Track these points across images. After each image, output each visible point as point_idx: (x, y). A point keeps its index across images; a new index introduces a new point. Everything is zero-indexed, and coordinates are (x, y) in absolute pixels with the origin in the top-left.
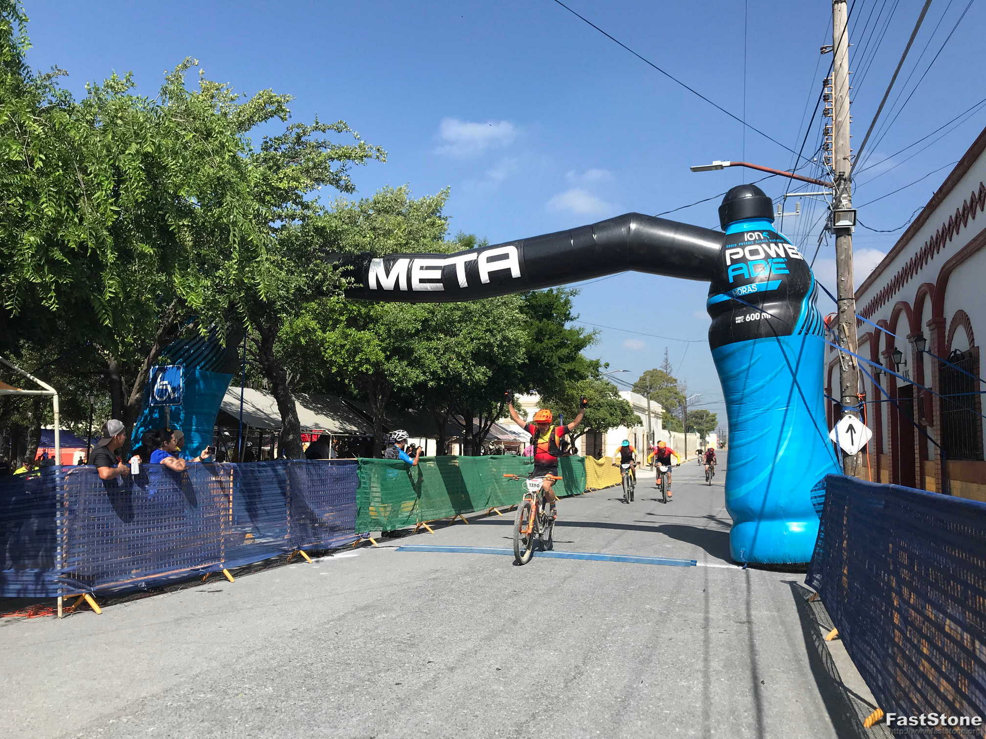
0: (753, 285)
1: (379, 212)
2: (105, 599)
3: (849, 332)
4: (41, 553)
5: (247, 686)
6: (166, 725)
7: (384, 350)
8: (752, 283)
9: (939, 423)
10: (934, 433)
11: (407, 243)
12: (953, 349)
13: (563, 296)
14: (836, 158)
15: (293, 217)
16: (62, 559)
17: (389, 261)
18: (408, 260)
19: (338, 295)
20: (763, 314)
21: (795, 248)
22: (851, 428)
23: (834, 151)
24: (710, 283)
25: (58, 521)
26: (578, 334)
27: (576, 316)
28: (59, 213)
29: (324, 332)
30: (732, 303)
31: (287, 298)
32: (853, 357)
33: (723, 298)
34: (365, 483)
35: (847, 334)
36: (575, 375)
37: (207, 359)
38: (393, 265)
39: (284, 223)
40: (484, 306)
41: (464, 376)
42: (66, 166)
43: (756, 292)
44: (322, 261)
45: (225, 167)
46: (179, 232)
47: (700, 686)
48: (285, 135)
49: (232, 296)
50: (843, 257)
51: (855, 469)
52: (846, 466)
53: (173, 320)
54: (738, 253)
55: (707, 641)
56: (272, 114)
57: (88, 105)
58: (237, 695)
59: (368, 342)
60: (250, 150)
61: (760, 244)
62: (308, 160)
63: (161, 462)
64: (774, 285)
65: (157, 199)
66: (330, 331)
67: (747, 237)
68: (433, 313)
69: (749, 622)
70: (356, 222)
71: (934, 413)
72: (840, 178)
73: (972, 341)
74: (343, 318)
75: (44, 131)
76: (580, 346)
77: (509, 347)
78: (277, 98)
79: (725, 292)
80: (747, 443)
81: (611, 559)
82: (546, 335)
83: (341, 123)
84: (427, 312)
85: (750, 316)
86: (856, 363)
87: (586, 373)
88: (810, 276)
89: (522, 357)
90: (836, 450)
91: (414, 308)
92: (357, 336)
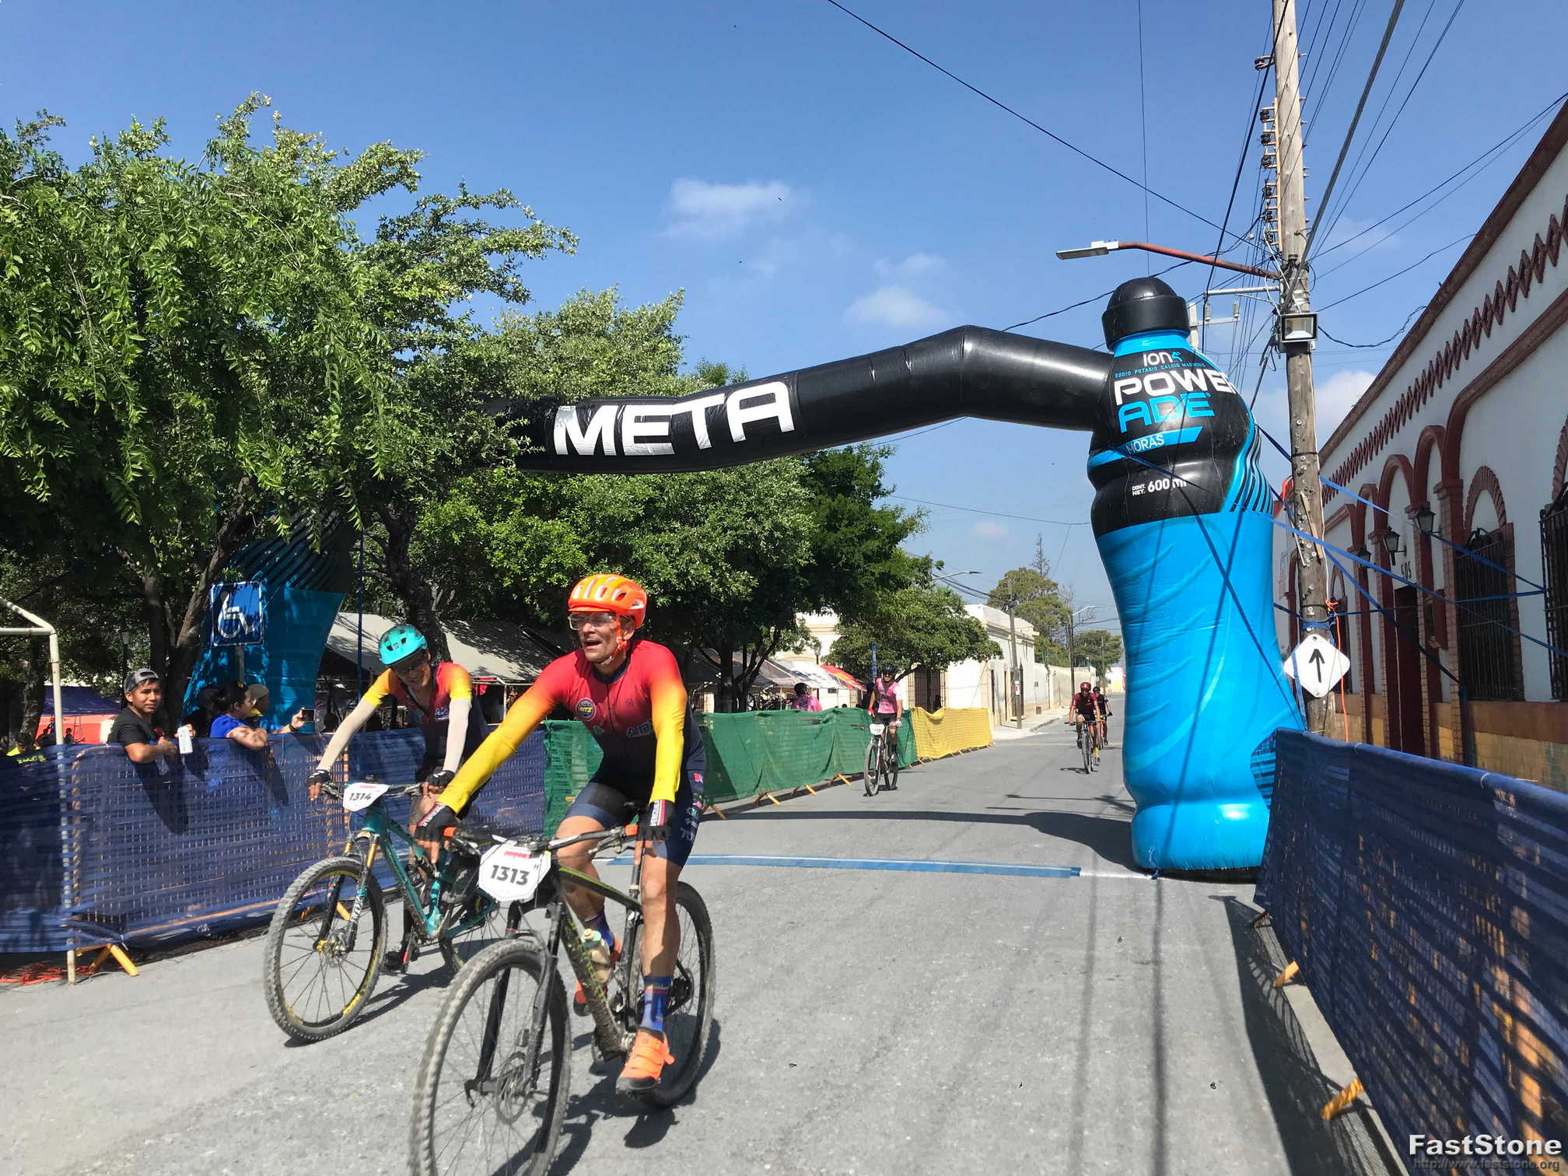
0: (1158, 435)
1: (567, 333)
2: (144, 952)
3: (1311, 505)
4: (39, 884)
5: (363, 1081)
6: (232, 1145)
7: (586, 549)
8: (1157, 431)
9: (1455, 642)
10: (1449, 660)
11: (613, 381)
12: (1474, 529)
13: (868, 458)
14: (1283, 233)
15: (431, 344)
16: (72, 890)
17: (586, 410)
18: (616, 407)
19: (506, 465)
20: (1175, 480)
21: (1224, 376)
22: (1317, 655)
23: (1280, 222)
24: (1091, 433)
25: (64, 833)
26: (895, 517)
27: (890, 488)
28: (47, 346)
29: (490, 522)
30: (1126, 464)
31: (424, 471)
32: (1318, 546)
33: (1111, 456)
34: (557, 760)
35: (1308, 509)
36: (891, 582)
37: (301, 571)
38: (592, 415)
39: (417, 353)
40: (742, 476)
41: (714, 587)
42: (57, 272)
43: (1163, 447)
44: (478, 411)
45: (314, 269)
46: (245, 371)
47: (1073, 1063)
48: (415, 215)
49: (331, 472)
50: (1298, 388)
51: (1324, 718)
52: (1311, 715)
53: (244, 511)
54: (1133, 386)
55: (1088, 992)
56: (393, 181)
57: (88, 174)
58: (348, 1095)
59: (560, 536)
60: (355, 241)
61: (1167, 371)
62: (453, 253)
63: (228, 736)
64: (1191, 435)
65: (207, 320)
66: (498, 521)
67: (1147, 360)
68: (662, 489)
69: (1157, 962)
70: (532, 350)
71: (1449, 628)
72: (1291, 264)
73: (1502, 514)
74: (519, 501)
75: (20, 218)
76: (898, 534)
77: (786, 539)
78: (399, 156)
79: (1114, 448)
80: (1155, 683)
81: (946, 869)
82: (844, 519)
83: (503, 192)
84: (652, 488)
85: (1154, 484)
86: (1322, 554)
87: (908, 578)
88: (1247, 419)
89: (805, 555)
90: (1294, 691)
91: (631, 483)
92: (541, 528)
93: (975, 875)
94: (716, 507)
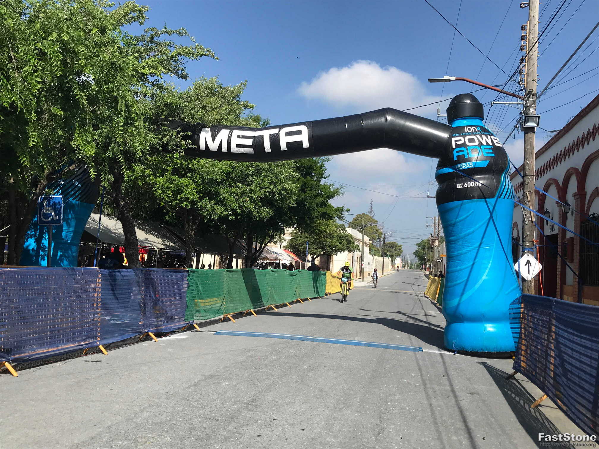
0: (471, 163)
3: (530, 198)
7: (199, 192)
8: (470, 161)
9: (578, 261)
10: (574, 267)
12: (591, 213)
13: (320, 161)
14: (527, 79)
18: (228, 131)
20: (477, 183)
22: (528, 262)
23: (526, 75)
24: (438, 159)
26: (329, 188)
27: (328, 176)
30: (455, 174)
32: (532, 215)
33: (449, 170)
34: (192, 286)
35: (529, 199)
36: (326, 216)
37: (78, 193)
38: (218, 133)
41: (255, 213)
43: (472, 168)
46: (82, 100)
48: (143, 36)
50: (529, 147)
51: (528, 290)
52: (524, 288)
54: (460, 140)
56: (135, 19)
59: (187, 186)
61: (475, 135)
64: (485, 164)
67: (466, 129)
68: (234, 168)
71: (575, 254)
72: (530, 93)
74: (170, 168)
76: (331, 196)
77: (286, 194)
78: (139, 8)
79: (450, 166)
80: (461, 270)
81: (366, 345)
82: (309, 187)
83: (182, 29)
84: (230, 167)
85: (467, 184)
86: (534, 219)
87: (334, 215)
88: (507, 159)
89: (293, 202)
90: (518, 277)
91: (221, 164)
92: (179, 181)
93: (378, 349)
94: (258, 178)
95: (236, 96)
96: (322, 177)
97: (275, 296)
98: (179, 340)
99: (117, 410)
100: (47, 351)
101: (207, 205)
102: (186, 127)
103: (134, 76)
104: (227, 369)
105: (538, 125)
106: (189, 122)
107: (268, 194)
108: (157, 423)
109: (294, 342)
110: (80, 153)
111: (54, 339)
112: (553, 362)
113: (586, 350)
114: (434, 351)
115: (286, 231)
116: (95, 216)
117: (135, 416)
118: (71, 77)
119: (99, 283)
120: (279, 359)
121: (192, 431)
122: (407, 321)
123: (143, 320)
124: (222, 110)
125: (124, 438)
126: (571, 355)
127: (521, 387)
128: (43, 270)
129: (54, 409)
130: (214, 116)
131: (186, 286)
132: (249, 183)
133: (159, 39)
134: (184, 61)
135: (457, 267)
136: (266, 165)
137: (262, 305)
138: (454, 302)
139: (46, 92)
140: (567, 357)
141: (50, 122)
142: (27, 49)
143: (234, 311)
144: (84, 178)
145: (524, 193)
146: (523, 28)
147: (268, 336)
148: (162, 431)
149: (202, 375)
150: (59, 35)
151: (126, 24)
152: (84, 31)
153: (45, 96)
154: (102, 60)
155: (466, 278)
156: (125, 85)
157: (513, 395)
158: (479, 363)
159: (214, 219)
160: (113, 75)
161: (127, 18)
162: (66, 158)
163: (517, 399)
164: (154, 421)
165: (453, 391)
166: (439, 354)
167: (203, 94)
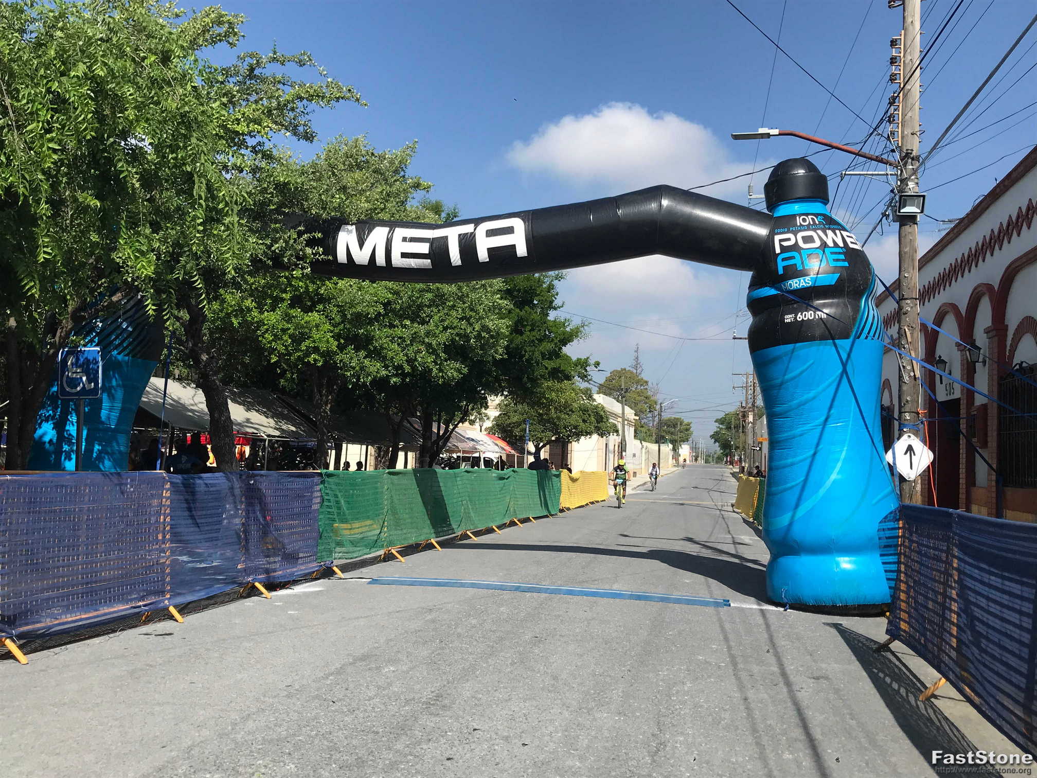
0: (807, 278)
3: (912, 337)
7: (337, 337)
8: (806, 275)
9: (995, 444)
10: (988, 455)
12: (1017, 361)
13: (547, 280)
14: (903, 132)
17: (364, 227)
18: (387, 229)
19: (303, 268)
20: (819, 313)
22: (910, 449)
23: (900, 125)
24: (751, 273)
26: (564, 325)
27: (560, 304)
29: (261, 312)
30: (780, 298)
32: (915, 367)
33: (769, 291)
34: (329, 501)
35: (909, 340)
38: (369, 234)
41: (435, 372)
43: (810, 287)
45: (190, 101)
48: (235, 66)
50: (907, 250)
51: (912, 495)
52: (903, 493)
54: (789, 239)
56: (221, 38)
59: (317, 326)
64: (832, 279)
66: (268, 312)
68: (398, 294)
71: (989, 434)
72: (908, 155)
74: (286, 296)
76: (566, 339)
77: (489, 338)
78: (228, 18)
79: (773, 285)
80: (792, 464)
82: (527, 325)
83: (304, 54)
84: (391, 293)
85: (802, 314)
86: (918, 374)
87: (572, 373)
88: (870, 270)
89: (500, 351)
90: (892, 474)
91: (374, 288)
92: (303, 319)
93: (653, 603)
94: (439, 310)
95: (399, 169)
96: (551, 306)
97: (472, 514)
98: (307, 595)
99: (202, 718)
100: (78, 618)
101: (352, 359)
102: (313, 224)
103: (221, 137)
104: (392, 643)
105: (922, 212)
106: (318, 216)
107: (457, 338)
108: (272, 740)
109: (507, 595)
110: (129, 274)
111: (91, 597)
112: (955, 621)
113: (1012, 599)
114: (750, 605)
115: (489, 402)
116: (157, 382)
117: (233, 729)
118: (112, 140)
119: (167, 498)
120: (481, 625)
121: (332, 753)
122: (701, 555)
123: (244, 561)
124: (375, 194)
125: (214, 768)
126: (986, 608)
127: (900, 666)
128: (68, 477)
129: (92, 719)
130: (362, 205)
131: (318, 500)
132: (423, 319)
133: (264, 71)
134: (308, 110)
135: (787, 459)
136: (453, 288)
137: (450, 532)
138: (783, 520)
139: (68, 166)
140: (979, 611)
141: (76, 219)
142: (33, 92)
143: (403, 542)
144: (137, 316)
145: (900, 328)
146: (893, 43)
147: (462, 585)
148: (280, 755)
149: (348, 655)
150: (89, 68)
151: (205, 46)
152: (133, 60)
153: (66, 174)
154: (166, 110)
155: (802, 479)
156: (206, 152)
157: (888, 680)
158: (828, 624)
159: (364, 383)
160: (185, 136)
161: (208, 36)
162: (105, 282)
163: (895, 686)
164: (266, 737)
165: (784, 674)
166: (758, 611)
167: (341, 167)
